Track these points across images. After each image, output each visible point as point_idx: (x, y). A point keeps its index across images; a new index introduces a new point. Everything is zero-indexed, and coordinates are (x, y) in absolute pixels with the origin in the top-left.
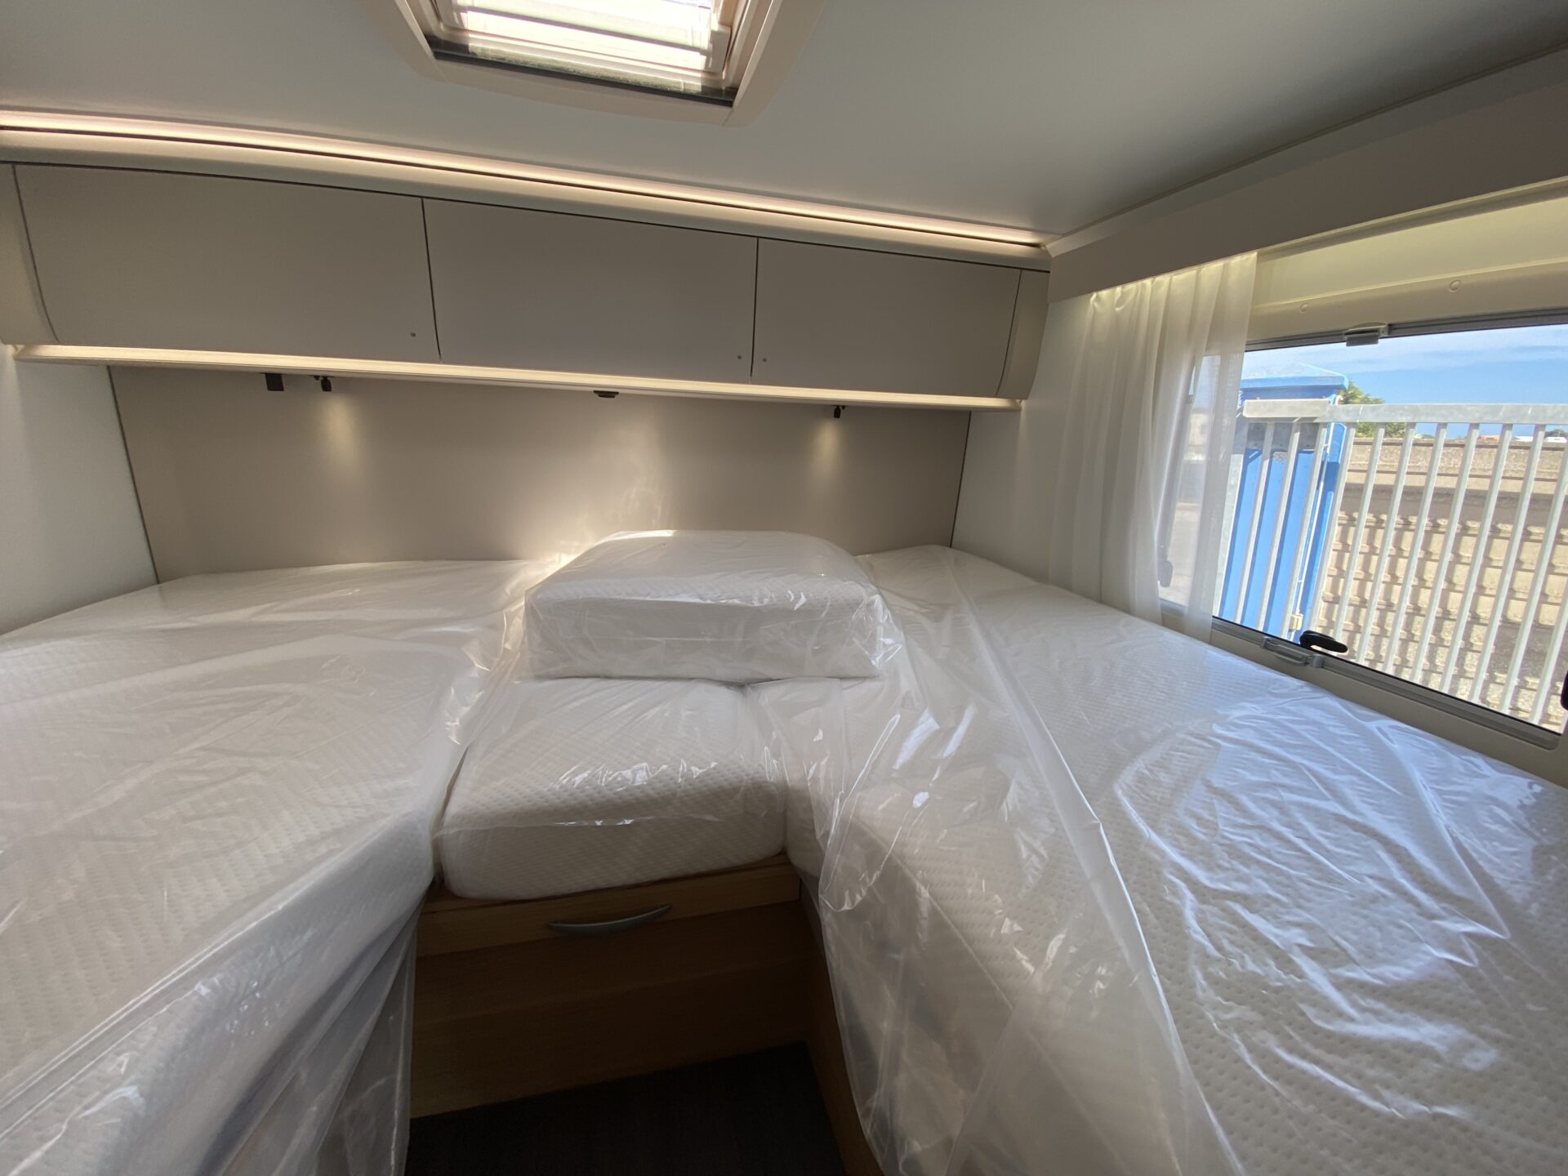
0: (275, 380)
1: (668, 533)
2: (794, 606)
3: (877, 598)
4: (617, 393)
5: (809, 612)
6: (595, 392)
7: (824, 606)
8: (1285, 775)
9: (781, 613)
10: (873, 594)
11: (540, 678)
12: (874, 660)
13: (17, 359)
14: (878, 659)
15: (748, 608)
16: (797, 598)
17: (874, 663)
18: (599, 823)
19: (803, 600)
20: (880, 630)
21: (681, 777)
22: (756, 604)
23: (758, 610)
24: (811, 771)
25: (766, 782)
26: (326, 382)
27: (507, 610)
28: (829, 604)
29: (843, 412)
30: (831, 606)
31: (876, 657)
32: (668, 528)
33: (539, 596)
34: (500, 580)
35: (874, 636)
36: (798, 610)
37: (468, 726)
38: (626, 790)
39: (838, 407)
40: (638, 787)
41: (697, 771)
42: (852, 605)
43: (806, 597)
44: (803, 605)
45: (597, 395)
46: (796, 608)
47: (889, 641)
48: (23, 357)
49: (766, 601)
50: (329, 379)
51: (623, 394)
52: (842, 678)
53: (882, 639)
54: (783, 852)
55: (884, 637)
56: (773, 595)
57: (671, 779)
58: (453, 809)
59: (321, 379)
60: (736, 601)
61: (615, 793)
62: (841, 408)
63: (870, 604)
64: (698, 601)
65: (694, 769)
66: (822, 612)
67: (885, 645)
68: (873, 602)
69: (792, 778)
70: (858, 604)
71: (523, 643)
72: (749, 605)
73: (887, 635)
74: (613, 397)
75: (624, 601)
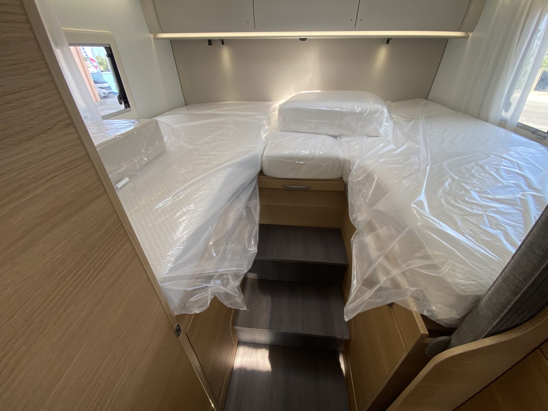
0: (210, 41)
1: (319, 91)
2: (356, 111)
3: (385, 110)
4: (307, 39)
5: (361, 113)
6: (300, 39)
7: (366, 112)
8: (506, 163)
9: (352, 114)
10: (384, 108)
11: (281, 131)
12: (380, 130)
13: (154, 39)
14: (381, 130)
15: (341, 111)
16: (358, 108)
17: (380, 131)
18: (297, 162)
19: (360, 109)
20: (385, 120)
21: (317, 154)
22: (344, 110)
23: (344, 113)
24: (352, 154)
25: (339, 157)
26: (223, 41)
27: (272, 113)
28: (368, 111)
29: (390, 41)
30: (369, 111)
31: (381, 129)
32: (319, 90)
33: (282, 107)
34: (269, 107)
35: (382, 122)
36: (358, 112)
37: (266, 138)
38: (304, 155)
39: (389, 39)
40: (306, 155)
41: (321, 153)
42: (376, 112)
43: (361, 108)
44: (359, 111)
45: (300, 40)
46: (357, 112)
47: (387, 124)
48: (154, 38)
49: (348, 110)
50: (223, 40)
51: (309, 39)
52: (368, 136)
53: (384, 123)
54: (342, 178)
55: (386, 123)
56: (350, 108)
57: (315, 154)
58: (265, 154)
59: (221, 40)
60: (338, 109)
61: (301, 155)
62: (390, 39)
63: (382, 112)
64: (326, 109)
65: (321, 152)
66: (365, 113)
67: (385, 126)
68: (384, 110)
69: (347, 157)
70: (378, 111)
71: (277, 121)
72: (342, 111)
73: (387, 122)
74: (305, 40)
75: (305, 108)
